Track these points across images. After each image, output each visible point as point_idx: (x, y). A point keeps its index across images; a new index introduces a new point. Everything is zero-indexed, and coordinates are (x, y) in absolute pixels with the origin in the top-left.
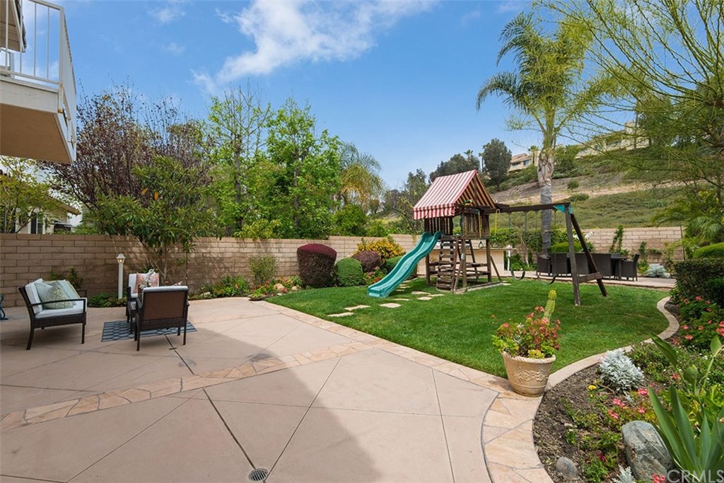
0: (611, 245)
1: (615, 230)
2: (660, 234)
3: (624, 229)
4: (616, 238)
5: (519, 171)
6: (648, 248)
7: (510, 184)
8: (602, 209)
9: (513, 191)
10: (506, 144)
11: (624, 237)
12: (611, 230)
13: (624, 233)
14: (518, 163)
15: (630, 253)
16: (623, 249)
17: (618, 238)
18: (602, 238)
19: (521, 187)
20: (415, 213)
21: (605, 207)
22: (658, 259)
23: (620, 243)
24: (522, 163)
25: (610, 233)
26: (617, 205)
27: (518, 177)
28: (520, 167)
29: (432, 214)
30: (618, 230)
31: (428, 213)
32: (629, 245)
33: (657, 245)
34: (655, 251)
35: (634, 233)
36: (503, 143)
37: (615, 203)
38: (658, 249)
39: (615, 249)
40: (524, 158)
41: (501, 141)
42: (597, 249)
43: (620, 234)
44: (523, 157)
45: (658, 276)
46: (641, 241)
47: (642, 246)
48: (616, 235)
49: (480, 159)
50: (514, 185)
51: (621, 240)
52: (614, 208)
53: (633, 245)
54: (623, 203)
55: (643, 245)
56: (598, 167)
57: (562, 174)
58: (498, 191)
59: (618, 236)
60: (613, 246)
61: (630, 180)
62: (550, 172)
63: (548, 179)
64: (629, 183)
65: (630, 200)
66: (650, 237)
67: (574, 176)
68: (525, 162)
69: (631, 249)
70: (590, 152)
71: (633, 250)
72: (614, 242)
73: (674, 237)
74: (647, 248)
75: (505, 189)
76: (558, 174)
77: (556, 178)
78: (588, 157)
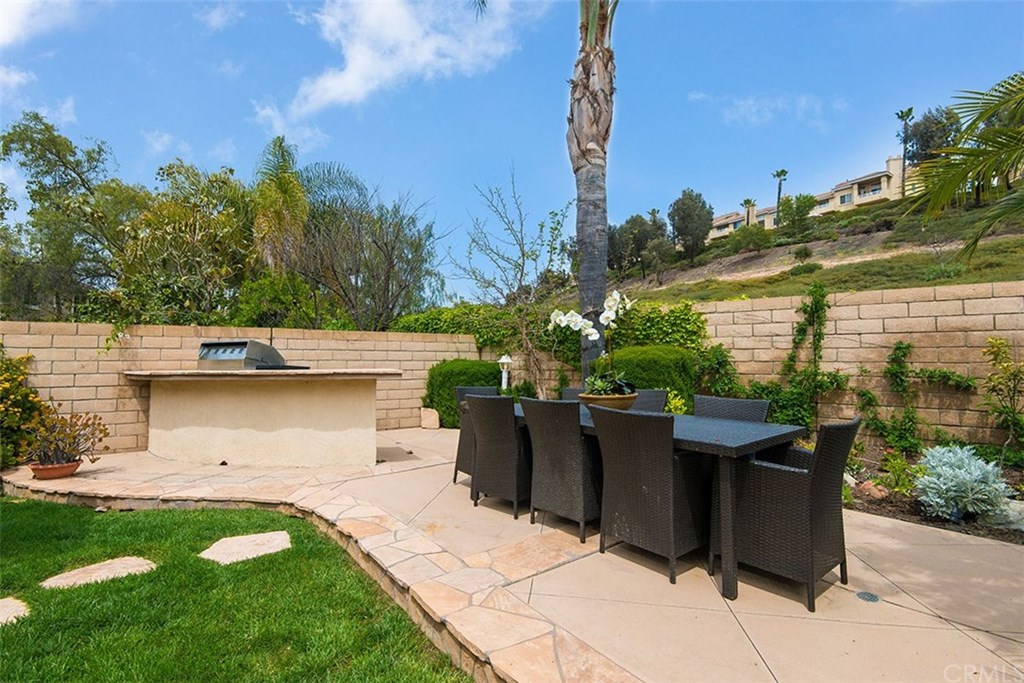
0: (784, 355)
1: (797, 300)
3: (830, 298)
4: (802, 331)
5: (725, 237)
6: (917, 367)
7: (711, 256)
8: (842, 285)
9: (713, 266)
10: (704, 197)
11: (829, 327)
12: (785, 301)
13: (829, 313)
14: (724, 226)
15: (852, 384)
16: (825, 367)
17: (810, 330)
18: (759, 329)
19: (726, 260)
21: (846, 281)
22: (962, 409)
23: (816, 347)
24: (731, 227)
25: (783, 313)
26: (868, 278)
27: (724, 246)
28: (728, 231)
30: (808, 300)
32: (849, 355)
33: (956, 356)
34: (945, 378)
35: (865, 310)
36: (701, 195)
37: (865, 274)
38: (960, 371)
39: (800, 367)
40: (733, 219)
41: (696, 192)
42: (742, 368)
43: (815, 314)
44: (734, 217)
46: (894, 340)
47: (895, 360)
48: (801, 318)
49: (668, 221)
50: (715, 257)
51: (819, 337)
52: (862, 283)
53: (864, 354)
54: (879, 273)
55: (900, 354)
56: (846, 226)
57: (789, 240)
58: (692, 267)
59: (811, 324)
60: (792, 358)
61: (894, 244)
63: (592, 145)
64: (893, 247)
65: (891, 268)
66: (926, 324)
67: (807, 242)
68: (735, 224)
69: (853, 370)
70: (834, 205)
71: (864, 372)
72: (797, 345)
74: (914, 366)
75: (702, 264)
76: (783, 240)
77: (779, 245)
78: (833, 212)
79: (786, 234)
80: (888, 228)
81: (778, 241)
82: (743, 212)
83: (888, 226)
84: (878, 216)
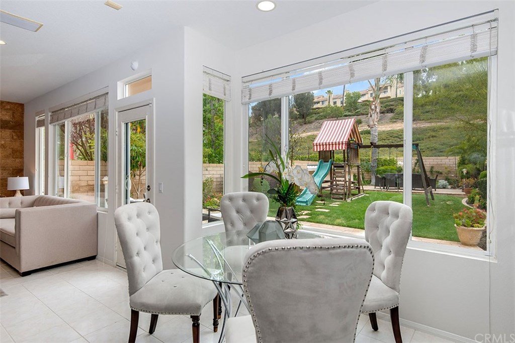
2: (441, 161)
5: (319, 108)
7: (314, 118)
8: (383, 141)
9: (316, 124)
14: (318, 103)
17: (417, 164)
20: (315, 147)
24: (321, 103)
27: (318, 113)
28: (319, 105)
29: (329, 148)
30: (417, 158)
31: (326, 147)
33: (440, 168)
34: (438, 172)
37: (391, 137)
39: (416, 170)
44: (322, 98)
45: (444, 188)
46: (431, 166)
47: (431, 169)
48: (416, 161)
50: (316, 119)
54: (396, 137)
57: (350, 113)
58: (305, 124)
60: (414, 169)
61: (395, 120)
62: (377, 118)
63: (376, 123)
64: (395, 122)
66: (436, 163)
67: (358, 115)
68: (323, 102)
70: (368, 97)
72: (415, 166)
73: (449, 163)
74: (434, 169)
75: (310, 122)
76: (347, 113)
77: (346, 116)
78: (367, 101)
79: (348, 110)
80: (392, 112)
81: (345, 114)
82: (326, 96)
83: (392, 111)
84: (387, 105)
